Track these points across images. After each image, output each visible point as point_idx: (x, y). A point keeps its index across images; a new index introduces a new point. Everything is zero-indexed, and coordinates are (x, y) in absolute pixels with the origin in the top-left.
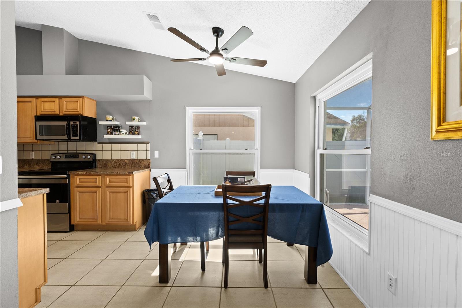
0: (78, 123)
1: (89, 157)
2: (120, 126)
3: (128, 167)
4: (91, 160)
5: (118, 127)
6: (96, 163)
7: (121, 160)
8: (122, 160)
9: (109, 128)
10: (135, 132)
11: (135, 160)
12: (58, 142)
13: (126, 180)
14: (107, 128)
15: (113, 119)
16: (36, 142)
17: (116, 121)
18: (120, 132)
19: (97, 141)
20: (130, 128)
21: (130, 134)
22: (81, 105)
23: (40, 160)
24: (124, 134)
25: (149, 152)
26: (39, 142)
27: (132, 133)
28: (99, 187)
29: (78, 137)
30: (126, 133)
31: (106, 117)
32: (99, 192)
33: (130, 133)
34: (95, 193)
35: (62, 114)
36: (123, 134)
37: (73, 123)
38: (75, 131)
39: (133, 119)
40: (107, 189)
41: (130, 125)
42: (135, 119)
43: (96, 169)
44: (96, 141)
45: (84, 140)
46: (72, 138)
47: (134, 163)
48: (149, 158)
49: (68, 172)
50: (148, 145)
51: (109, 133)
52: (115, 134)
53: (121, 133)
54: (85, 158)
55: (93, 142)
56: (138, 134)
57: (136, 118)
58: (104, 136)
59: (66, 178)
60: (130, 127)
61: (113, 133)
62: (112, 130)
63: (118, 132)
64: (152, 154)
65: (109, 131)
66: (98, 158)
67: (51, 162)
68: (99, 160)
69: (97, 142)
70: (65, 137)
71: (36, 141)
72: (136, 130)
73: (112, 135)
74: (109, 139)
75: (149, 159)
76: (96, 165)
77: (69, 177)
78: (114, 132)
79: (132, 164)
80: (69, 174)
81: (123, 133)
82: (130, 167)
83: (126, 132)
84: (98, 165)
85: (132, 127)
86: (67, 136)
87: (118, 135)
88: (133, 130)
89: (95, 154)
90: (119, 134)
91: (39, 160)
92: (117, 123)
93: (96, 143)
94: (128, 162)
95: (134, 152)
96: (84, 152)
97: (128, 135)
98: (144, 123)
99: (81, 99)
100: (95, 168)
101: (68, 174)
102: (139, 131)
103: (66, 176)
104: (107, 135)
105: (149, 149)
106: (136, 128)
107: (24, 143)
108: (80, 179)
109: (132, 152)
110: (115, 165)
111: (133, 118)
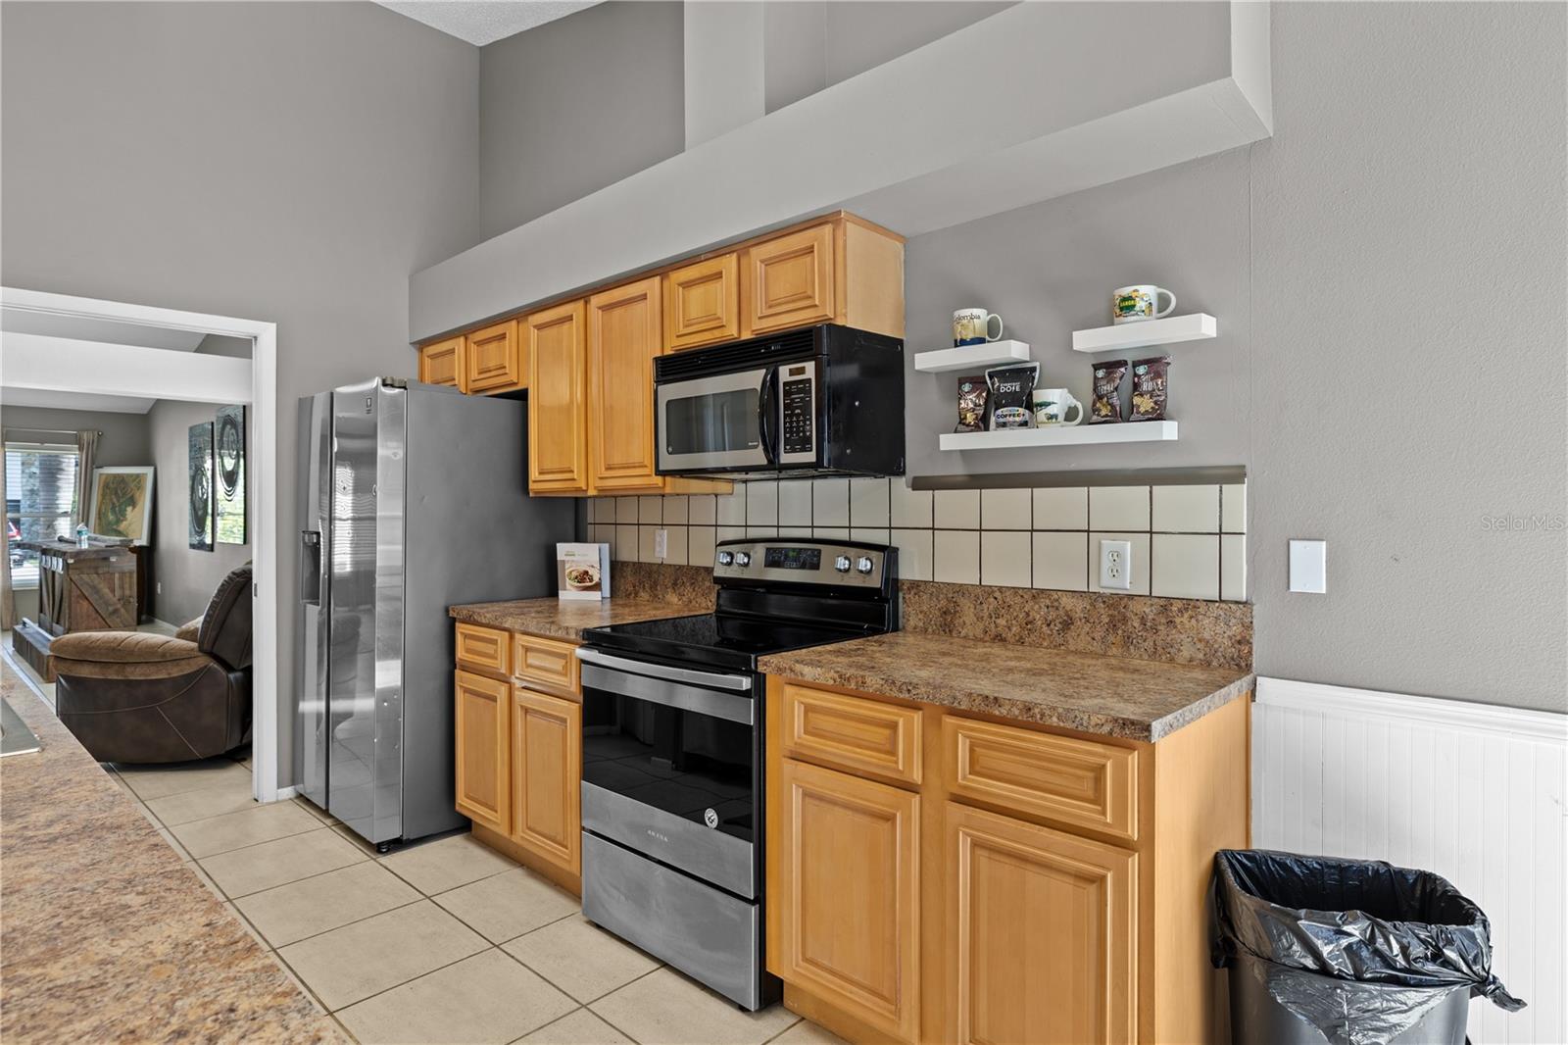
0: (810, 368)
1: (864, 564)
2: (1033, 369)
3: (1080, 647)
4: (875, 582)
5: (1021, 373)
6: (900, 600)
7: (1037, 594)
8: (1043, 591)
9: (967, 387)
10: (1137, 400)
11: (1131, 597)
12: (745, 481)
13: (1091, 775)
14: (960, 388)
15: (992, 329)
16: (659, 488)
17: (1010, 335)
18: (1030, 406)
19: (903, 473)
20: (1101, 373)
21: (1095, 418)
22: (829, 267)
23: (684, 566)
24: (1061, 418)
25: (1238, 550)
26: (673, 485)
27: (1113, 406)
28: (909, 788)
29: (811, 450)
30: (1071, 415)
31: (953, 322)
32: (907, 820)
33: (1095, 410)
34: (888, 820)
35: (749, 333)
36: (1051, 417)
37: (792, 372)
38: (798, 415)
39: (1126, 306)
40: (957, 811)
41: (1095, 354)
42: (1140, 305)
43: (900, 634)
44: (901, 472)
45: (844, 468)
46: (786, 458)
47: (1125, 620)
48: (1238, 588)
49: (756, 661)
50: (1237, 495)
51: (970, 418)
52: (1004, 425)
53: (1042, 414)
54: (847, 571)
55: (887, 479)
56: (1158, 415)
57: (1147, 292)
58: (942, 437)
59: (746, 694)
60: (1096, 367)
61: (993, 419)
62: (986, 403)
63: (1021, 410)
64: (1272, 564)
65: (971, 405)
66: (907, 572)
67: (717, 580)
68: (915, 585)
69: (904, 479)
70: (757, 456)
71: (659, 480)
72: (1136, 386)
73: (987, 429)
74: (965, 454)
75: (1244, 599)
76: (900, 614)
77: (759, 691)
78: (999, 412)
79: (1113, 625)
80: (761, 669)
81: (1051, 410)
82: (1097, 647)
83: (1074, 402)
84: (910, 611)
85: (1109, 366)
86: (766, 450)
87: (1024, 431)
88: (1116, 389)
89: (896, 550)
90: (1024, 424)
91: (680, 566)
92: (1015, 351)
93: (900, 484)
94: (1078, 607)
95: (1127, 546)
96: (843, 535)
97: (1081, 424)
98: (1207, 326)
99: (828, 229)
100: (896, 629)
101: (756, 673)
102: (1165, 388)
103: (746, 683)
104: (956, 432)
105: (1239, 517)
106: (1141, 370)
107: (616, 493)
108: (809, 709)
109: (1108, 543)
110: (1002, 622)
111: (1124, 299)
